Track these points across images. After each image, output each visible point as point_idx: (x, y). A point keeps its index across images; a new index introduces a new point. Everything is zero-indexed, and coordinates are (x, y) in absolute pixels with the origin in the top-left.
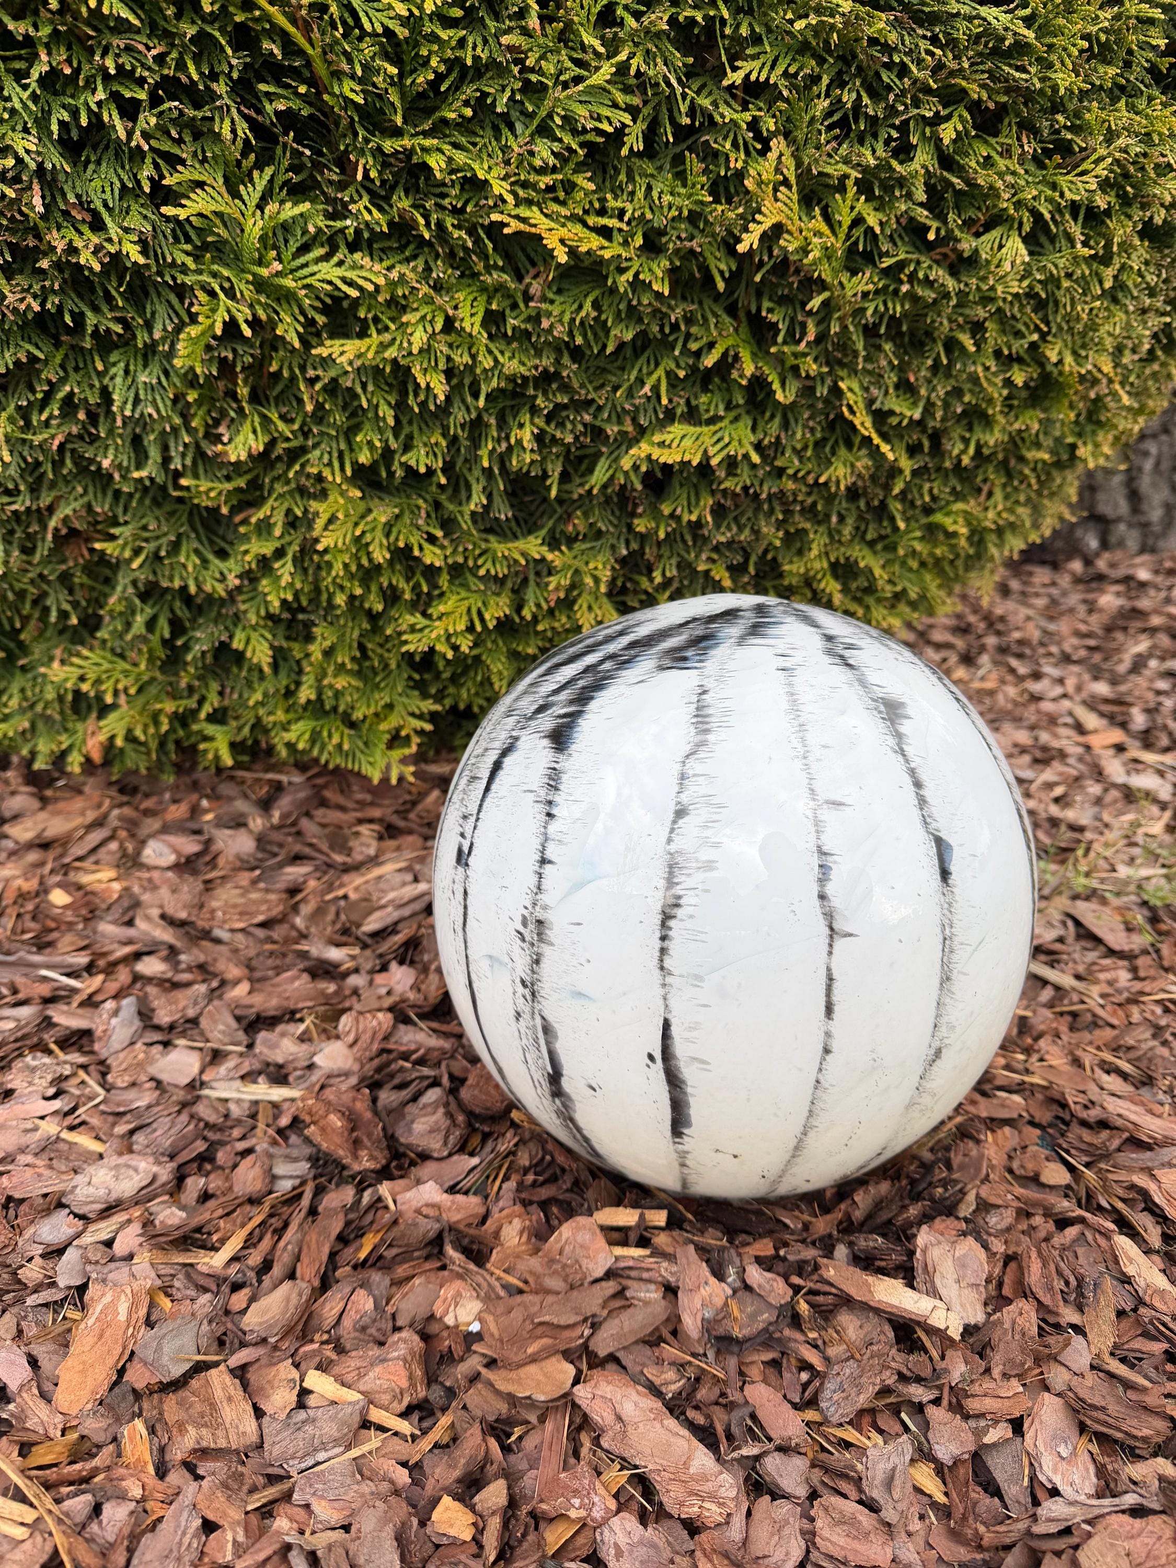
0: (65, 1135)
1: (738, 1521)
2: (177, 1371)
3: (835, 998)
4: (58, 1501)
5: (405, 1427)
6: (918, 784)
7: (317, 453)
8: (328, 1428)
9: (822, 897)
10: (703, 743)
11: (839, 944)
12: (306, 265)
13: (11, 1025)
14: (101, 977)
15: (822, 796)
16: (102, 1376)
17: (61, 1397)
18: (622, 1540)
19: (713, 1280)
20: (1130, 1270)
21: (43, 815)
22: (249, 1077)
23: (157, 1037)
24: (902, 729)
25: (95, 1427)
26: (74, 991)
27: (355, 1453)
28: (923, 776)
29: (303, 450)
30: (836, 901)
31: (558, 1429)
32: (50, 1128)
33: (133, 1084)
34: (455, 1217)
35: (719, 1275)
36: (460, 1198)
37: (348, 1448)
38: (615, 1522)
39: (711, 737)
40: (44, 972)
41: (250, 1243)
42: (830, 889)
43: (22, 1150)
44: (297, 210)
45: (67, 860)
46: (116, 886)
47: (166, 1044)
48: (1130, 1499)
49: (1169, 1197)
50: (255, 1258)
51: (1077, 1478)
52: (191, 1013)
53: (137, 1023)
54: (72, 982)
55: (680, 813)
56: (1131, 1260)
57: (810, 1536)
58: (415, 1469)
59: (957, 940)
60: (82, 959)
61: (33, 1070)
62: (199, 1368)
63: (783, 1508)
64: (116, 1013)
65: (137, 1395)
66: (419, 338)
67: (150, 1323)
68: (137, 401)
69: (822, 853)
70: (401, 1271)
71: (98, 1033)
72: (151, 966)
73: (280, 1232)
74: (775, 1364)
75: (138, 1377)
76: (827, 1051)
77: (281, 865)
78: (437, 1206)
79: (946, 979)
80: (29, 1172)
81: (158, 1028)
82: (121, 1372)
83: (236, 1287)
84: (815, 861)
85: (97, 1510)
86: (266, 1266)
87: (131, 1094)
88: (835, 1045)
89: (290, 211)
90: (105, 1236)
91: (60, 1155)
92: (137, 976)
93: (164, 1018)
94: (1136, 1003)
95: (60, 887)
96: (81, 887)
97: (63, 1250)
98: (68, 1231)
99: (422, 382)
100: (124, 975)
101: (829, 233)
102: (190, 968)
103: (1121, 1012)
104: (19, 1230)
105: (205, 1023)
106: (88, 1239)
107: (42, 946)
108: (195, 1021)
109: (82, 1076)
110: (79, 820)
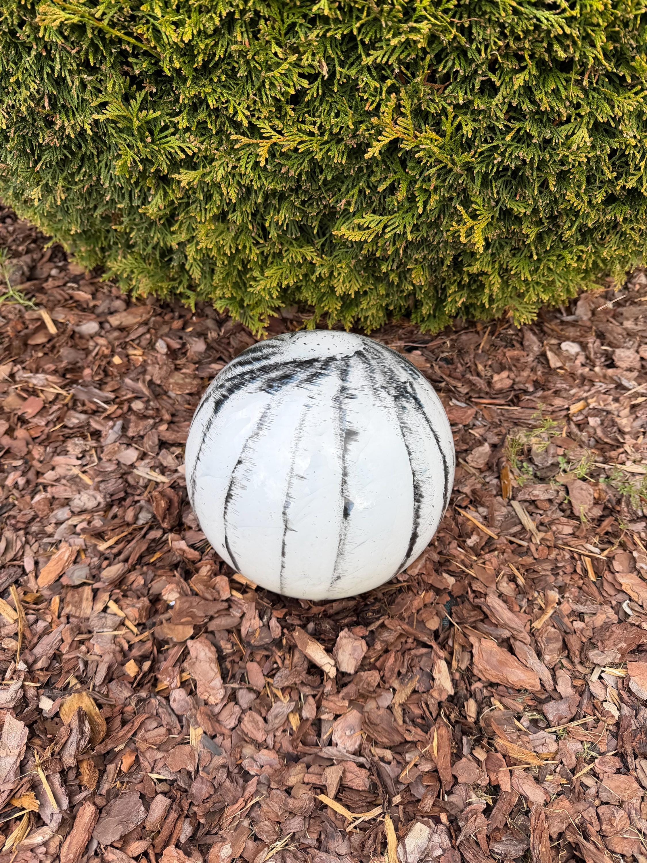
0: (81, 475)
1: (220, 706)
2: (77, 583)
3: (286, 550)
4: (27, 614)
5: (135, 630)
6: (345, 474)
7: (194, 206)
8: (109, 623)
9: (284, 513)
10: (257, 434)
11: (288, 533)
12: (166, 137)
13: (76, 421)
14: (116, 406)
15: (296, 472)
16: (53, 577)
17: (39, 579)
18: (177, 697)
19: (257, 618)
20: (436, 675)
21: (124, 314)
22: (153, 468)
23: (125, 440)
24: (349, 447)
25: (46, 593)
26: (105, 410)
27: (116, 633)
28: (349, 471)
29: (188, 204)
30: (289, 517)
31: (178, 652)
32: (76, 471)
33: (110, 460)
34: (190, 556)
35: (261, 618)
36: (192, 550)
37: (115, 630)
38: (178, 691)
39: (261, 432)
40: (95, 400)
41: (117, 543)
42: (288, 511)
43: (64, 478)
44: (155, 115)
45: (127, 340)
46: (141, 359)
47: (129, 445)
48: (361, 760)
49: (481, 651)
50: (115, 551)
51: (348, 744)
52: (142, 433)
53: (120, 433)
54: (105, 406)
55: (240, 462)
56: (440, 672)
57: (240, 720)
58: (131, 647)
59: (347, 542)
60: (112, 396)
61: (76, 445)
62: (84, 584)
63: (237, 709)
64: (112, 428)
65: (63, 587)
66: (221, 172)
67: (75, 562)
68: (111, 179)
69: (288, 495)
70: (160, 572)
71: (104, 434)
72: (138, 405)
73: (129, 542)
74: (267, 657)
75: (65, 581)
76: (283, 567)
77: (211, 362)
78: (184, 551)
79: (340, 554)
80: (63, 488)
81: (127, 437)
82: (61, 577)
83: (106, 559)
84: (284, 499)
85: (36, 621)
86: (119, 553)
87: (108, 464)
88: (286, 565)
89: (152, 115)
90: (75, 523)
91: (76, 483)
92: (130, 409)
93: (130, 434)
94: (559, 548)
95: (119, 354)
96: (128, 356)
97: (62, 523)
98: (66, 516)
99: (224, 192)
100: (125, 407)
101: (438, 137)
102: (153, 409)
103: (546, 551)
104: (52, 510)
105: (145, 439)
106: (70, 522)
107: (101, 385)
108: (142, 437)
109: (93, 452)
110: (138, 319)
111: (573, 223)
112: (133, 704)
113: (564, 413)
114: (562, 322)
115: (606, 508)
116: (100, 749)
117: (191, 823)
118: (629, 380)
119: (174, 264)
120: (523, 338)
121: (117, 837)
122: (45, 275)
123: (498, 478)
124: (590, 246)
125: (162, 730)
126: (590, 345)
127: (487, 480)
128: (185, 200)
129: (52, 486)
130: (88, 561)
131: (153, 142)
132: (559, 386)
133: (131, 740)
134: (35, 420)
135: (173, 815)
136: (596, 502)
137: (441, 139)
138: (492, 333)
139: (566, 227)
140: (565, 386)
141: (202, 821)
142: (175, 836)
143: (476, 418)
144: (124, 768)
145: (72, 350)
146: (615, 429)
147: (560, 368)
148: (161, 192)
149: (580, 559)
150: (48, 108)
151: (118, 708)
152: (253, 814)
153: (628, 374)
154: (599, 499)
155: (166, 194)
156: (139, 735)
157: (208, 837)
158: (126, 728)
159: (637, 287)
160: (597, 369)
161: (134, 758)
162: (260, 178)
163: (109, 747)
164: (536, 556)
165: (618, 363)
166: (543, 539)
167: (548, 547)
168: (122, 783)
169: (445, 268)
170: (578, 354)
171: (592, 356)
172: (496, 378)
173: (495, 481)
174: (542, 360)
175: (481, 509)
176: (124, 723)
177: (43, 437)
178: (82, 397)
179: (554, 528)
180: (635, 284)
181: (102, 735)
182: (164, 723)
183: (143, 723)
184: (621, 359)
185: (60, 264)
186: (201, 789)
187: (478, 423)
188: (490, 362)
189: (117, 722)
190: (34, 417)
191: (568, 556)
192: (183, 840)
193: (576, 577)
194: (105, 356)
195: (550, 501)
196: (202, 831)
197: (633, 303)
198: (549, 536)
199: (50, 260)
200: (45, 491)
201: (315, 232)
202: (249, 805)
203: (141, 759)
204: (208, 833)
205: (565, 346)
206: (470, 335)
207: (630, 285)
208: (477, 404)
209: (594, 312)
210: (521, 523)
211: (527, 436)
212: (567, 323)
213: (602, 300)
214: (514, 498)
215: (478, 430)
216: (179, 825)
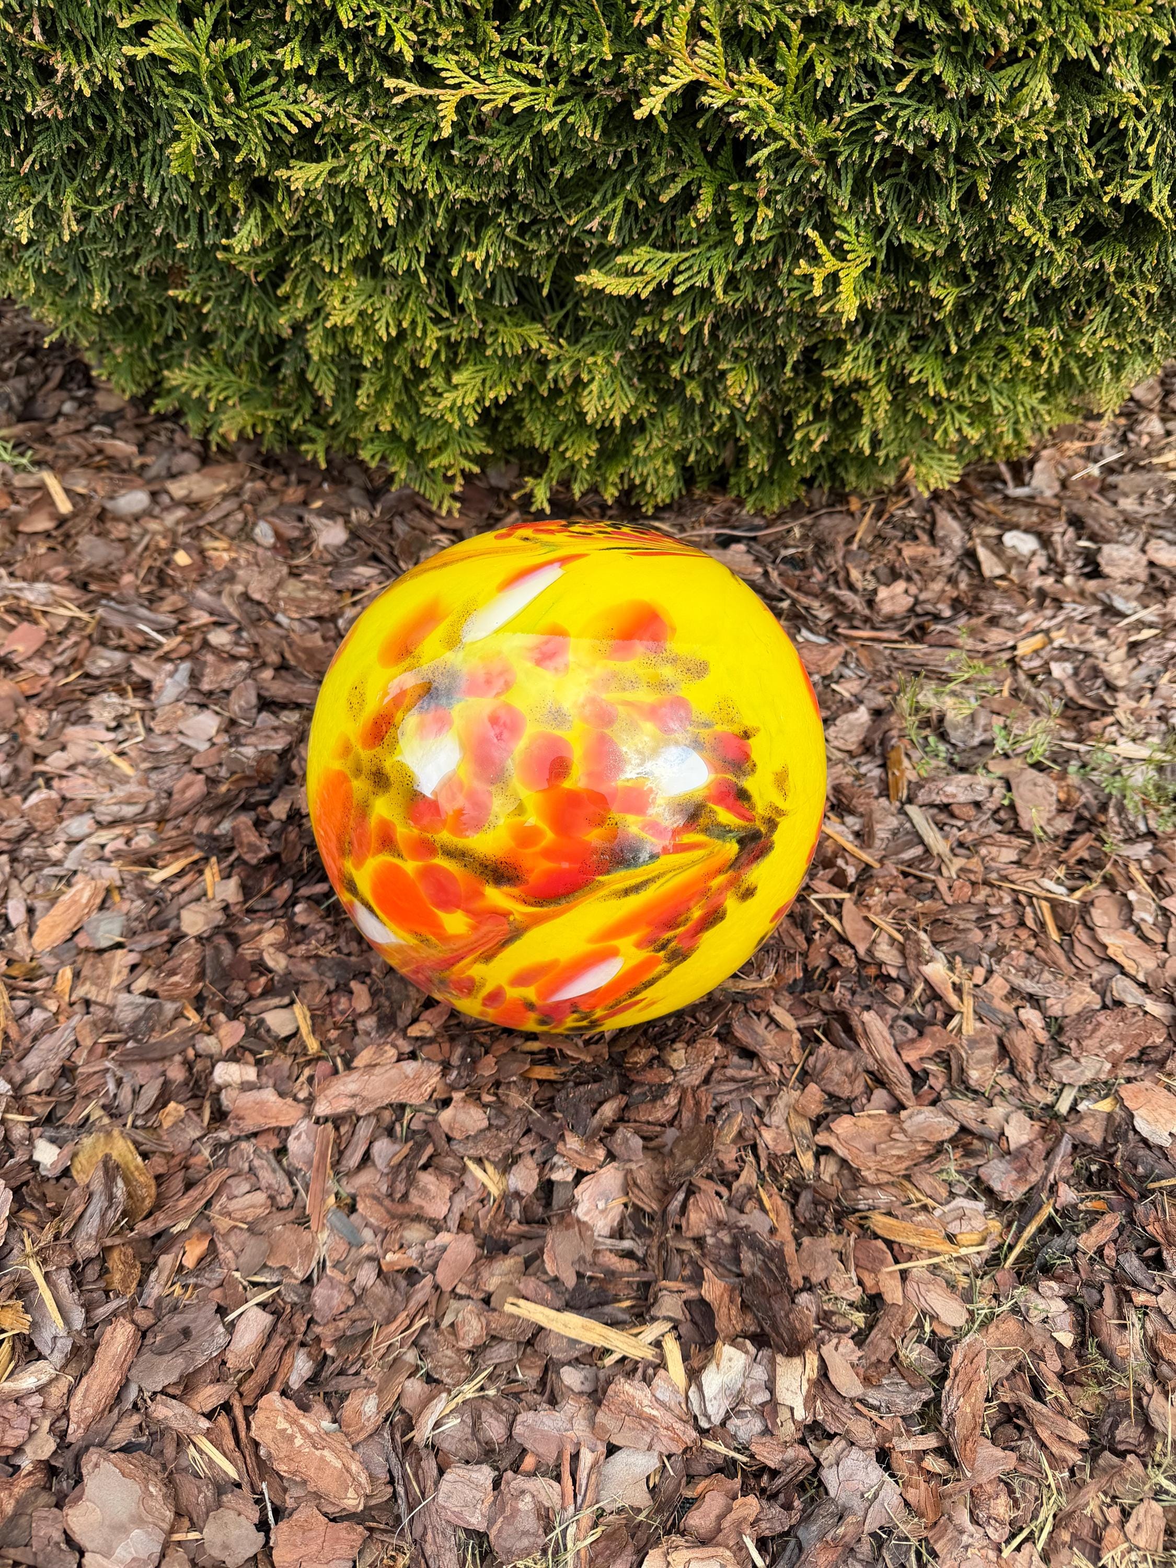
0: (114, 758)
2: (104, 944)
4: (12, 998)
7: (319, 243)
12: (262, 93)
13: (105, 664)
14: (179, 639)
16: (62, 932)
17: (36, 939)
21: (195, 477)
23: (195, 698)
25: (48, 962)
26: (160, 645)
29: (308, 240)
32: (105, 751)
33: (168, 733)
40: (143, 628)
41: (179, 873)
43: (83, 764)
44: (241, 47)
45: (201, 523)
46: (226, 556)
47: (203, 706)
48: (628, 1245)
50: (176, 887)
51: (600, 1224)
52: (226, 685)
53: (186, 685)
54: (160, 638)
60: (171, 620)
61: (105, 705)
62: (116, 946)
64: (171, 675)
65: (79, 951)
66: (366, 165)
67: (102, 907)
68: (164, 190)
71: (156, 685)
72: (219, 638)
73: (201, 872)
75: (82, 941)
77: (355, 564)
80: (81, 780)
81: (199, 691)
82: (75, 934)
83: (159, 902)
85: (30, 1011)
86: (183, 891)
87: (162, 740)
89: (234, 47)
90: (102, 841)
91: (105, 773)
92: (206, 644)
93: (205, 686)
94: (992, 885)
95: (186, 548)
96: (202, 552)
97: (77, 842)
98: (86, 830)
99: (374, 205)
100: (197, 642)
101: (771, 84)
102: (247, 645)
103: (968, 890)
104: (61, 820)
105: (233, 696)
106: (93, 840)
107: (153, 600)
108: (227, 692)
109: (137, 717)
110: (223, 487)
111: (1023, 277)
112: (206, 1153)
113: (1006, 656)
114: (1006, 498)
115: (1079, 818)
116: (145, 1228)
117: (309, 1355)
118: (1127, 599)
119: (286, 371)
120: (934, 523)
121: (174, 1378)
122: (51, 412)
123: (883, 766)
124: (1055, 330)
125: (260, 1197)
126: (1056, 538)
127: (863, 770)
128: (303, 231)
129: (61, 777)
130: (126, 906)
131: (238, 104)
132: (998, 607)
133: (203, 1214)
134: (31, 664)
135: (278, 1341)
136: (1063, 808)
137: (777, 89)
138: (878, 515)
139: (1010, 285)
140: (1008, 608)
141: (331, 1352)
142: (280, 1378)
143: (844, 664)
144: (189, 1262)
145: (98, 542)
146: (1099, 682)
147: (1002, 577)
148: (257, 212)
149: (1031, 904)
150: (39, 37)
151: (177, 1160)
152: (424, 1341)
153: (1124, 587)
154: (1067, 802)
155: (266, 218)
156: (217, 1207)
157: (341, 1379)
158: (194, 1193)
159: (1145, 440)
160: (1068, 580)
161: (205, 1244)
162: (439, 177)
163: (161, 1226)
164: (950, 900)
165: (1107, 570)
166: (962, 869)
167: (973, 884)
168: (185, 1287)
169: (788, 373)
170: (1034, 553)
171: (1060, 557)
172: (883, 593)
173: (877, 772)
174: (968, 563)
175: (850, 820)
176: (189, 1185)
177: (46, 694)
178: (117, 621)
179: (983, 851)
180: (1140, 435)
181: (148, 1203)
182: (263, 1184)
183: (223, 1184)
184: (1112, 562)
185: (80, 393)
186: (330, 1298)
187: (847, 672)
188: (872, 567)
189: (177, 1183)
190: (29, 659)
191: (1007, 900)
192: (295, 1382)
193: (1024, 934)
194: (161, 552)
195: (977, 805)
196: (331, 1368)
197: (1136, 468)
198: (974, 864)
199: (61, 386)
200: (49, 786)
201: (545, 292)
202: (418, 1325)
203: (220, 1246)
204: (342, 1372)
205: (1011, 538)
206: (837, 519)
207: (1131, 436)
208: (848, 638)
209: (1064, 484)
210: (921, 842)
211: (937, 694)
212: (1016, 501)
213: (1079, 462)
214: (910, 801)
215: (848, 685)
216: (287, 1359)
